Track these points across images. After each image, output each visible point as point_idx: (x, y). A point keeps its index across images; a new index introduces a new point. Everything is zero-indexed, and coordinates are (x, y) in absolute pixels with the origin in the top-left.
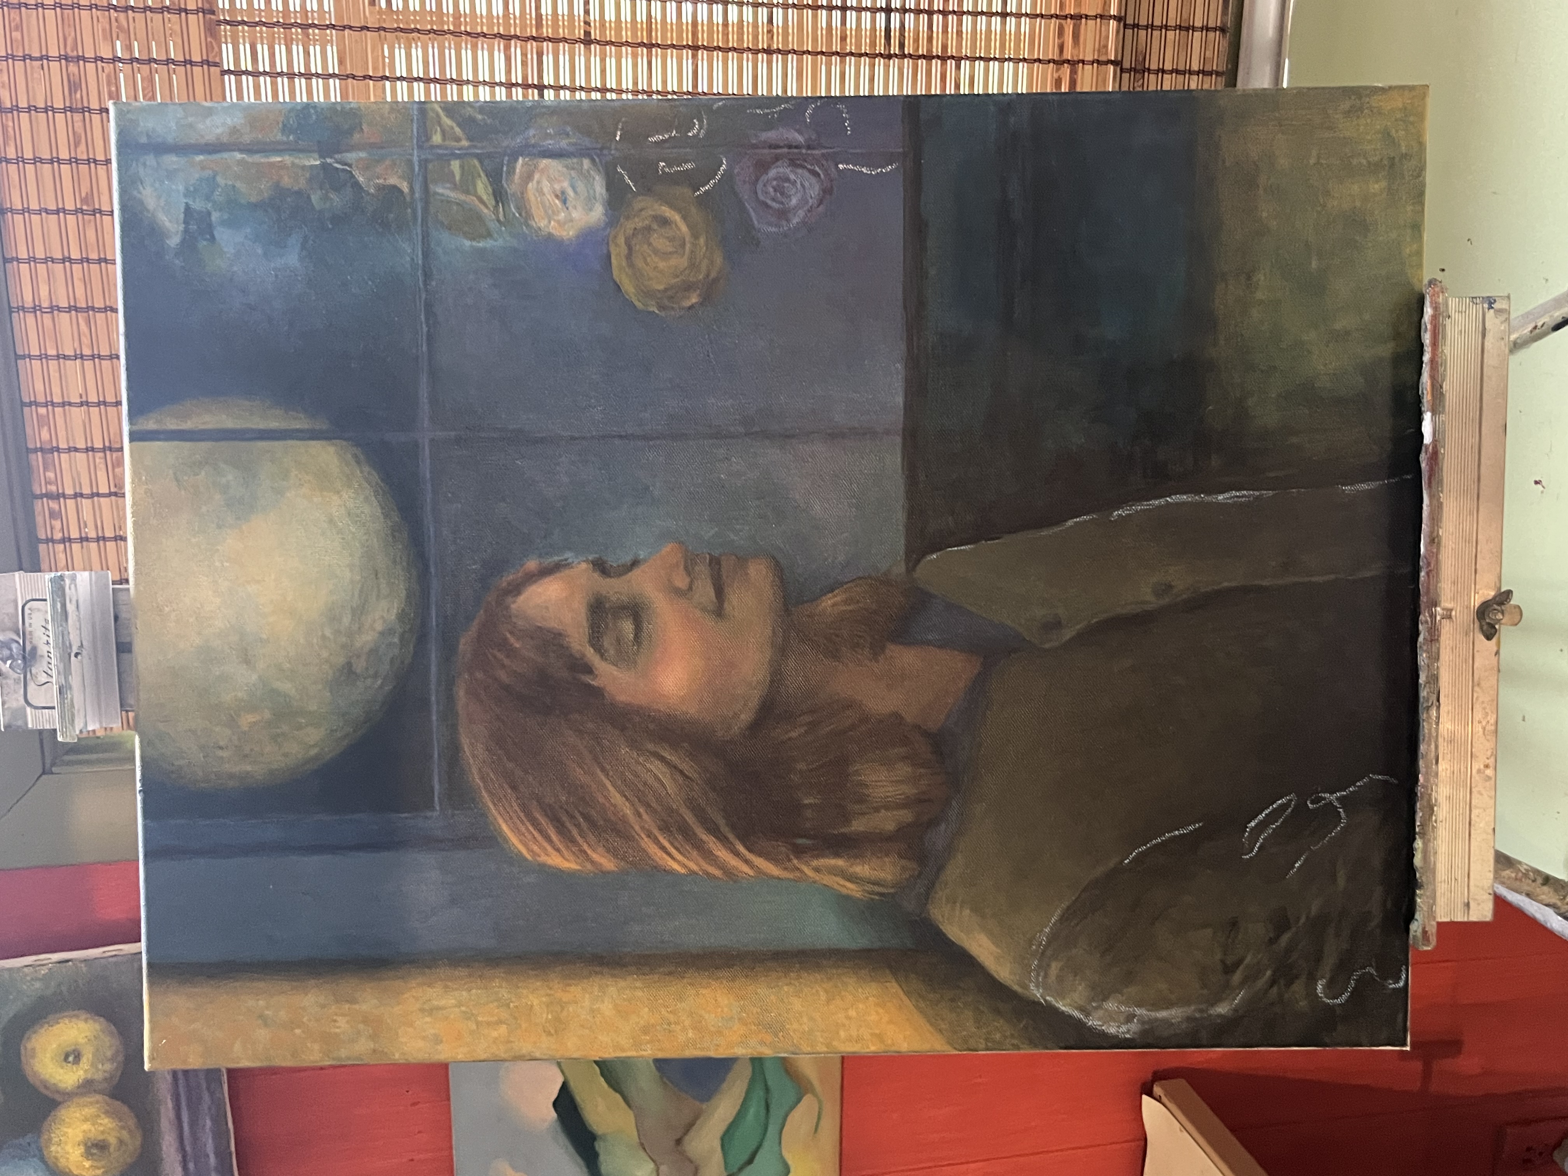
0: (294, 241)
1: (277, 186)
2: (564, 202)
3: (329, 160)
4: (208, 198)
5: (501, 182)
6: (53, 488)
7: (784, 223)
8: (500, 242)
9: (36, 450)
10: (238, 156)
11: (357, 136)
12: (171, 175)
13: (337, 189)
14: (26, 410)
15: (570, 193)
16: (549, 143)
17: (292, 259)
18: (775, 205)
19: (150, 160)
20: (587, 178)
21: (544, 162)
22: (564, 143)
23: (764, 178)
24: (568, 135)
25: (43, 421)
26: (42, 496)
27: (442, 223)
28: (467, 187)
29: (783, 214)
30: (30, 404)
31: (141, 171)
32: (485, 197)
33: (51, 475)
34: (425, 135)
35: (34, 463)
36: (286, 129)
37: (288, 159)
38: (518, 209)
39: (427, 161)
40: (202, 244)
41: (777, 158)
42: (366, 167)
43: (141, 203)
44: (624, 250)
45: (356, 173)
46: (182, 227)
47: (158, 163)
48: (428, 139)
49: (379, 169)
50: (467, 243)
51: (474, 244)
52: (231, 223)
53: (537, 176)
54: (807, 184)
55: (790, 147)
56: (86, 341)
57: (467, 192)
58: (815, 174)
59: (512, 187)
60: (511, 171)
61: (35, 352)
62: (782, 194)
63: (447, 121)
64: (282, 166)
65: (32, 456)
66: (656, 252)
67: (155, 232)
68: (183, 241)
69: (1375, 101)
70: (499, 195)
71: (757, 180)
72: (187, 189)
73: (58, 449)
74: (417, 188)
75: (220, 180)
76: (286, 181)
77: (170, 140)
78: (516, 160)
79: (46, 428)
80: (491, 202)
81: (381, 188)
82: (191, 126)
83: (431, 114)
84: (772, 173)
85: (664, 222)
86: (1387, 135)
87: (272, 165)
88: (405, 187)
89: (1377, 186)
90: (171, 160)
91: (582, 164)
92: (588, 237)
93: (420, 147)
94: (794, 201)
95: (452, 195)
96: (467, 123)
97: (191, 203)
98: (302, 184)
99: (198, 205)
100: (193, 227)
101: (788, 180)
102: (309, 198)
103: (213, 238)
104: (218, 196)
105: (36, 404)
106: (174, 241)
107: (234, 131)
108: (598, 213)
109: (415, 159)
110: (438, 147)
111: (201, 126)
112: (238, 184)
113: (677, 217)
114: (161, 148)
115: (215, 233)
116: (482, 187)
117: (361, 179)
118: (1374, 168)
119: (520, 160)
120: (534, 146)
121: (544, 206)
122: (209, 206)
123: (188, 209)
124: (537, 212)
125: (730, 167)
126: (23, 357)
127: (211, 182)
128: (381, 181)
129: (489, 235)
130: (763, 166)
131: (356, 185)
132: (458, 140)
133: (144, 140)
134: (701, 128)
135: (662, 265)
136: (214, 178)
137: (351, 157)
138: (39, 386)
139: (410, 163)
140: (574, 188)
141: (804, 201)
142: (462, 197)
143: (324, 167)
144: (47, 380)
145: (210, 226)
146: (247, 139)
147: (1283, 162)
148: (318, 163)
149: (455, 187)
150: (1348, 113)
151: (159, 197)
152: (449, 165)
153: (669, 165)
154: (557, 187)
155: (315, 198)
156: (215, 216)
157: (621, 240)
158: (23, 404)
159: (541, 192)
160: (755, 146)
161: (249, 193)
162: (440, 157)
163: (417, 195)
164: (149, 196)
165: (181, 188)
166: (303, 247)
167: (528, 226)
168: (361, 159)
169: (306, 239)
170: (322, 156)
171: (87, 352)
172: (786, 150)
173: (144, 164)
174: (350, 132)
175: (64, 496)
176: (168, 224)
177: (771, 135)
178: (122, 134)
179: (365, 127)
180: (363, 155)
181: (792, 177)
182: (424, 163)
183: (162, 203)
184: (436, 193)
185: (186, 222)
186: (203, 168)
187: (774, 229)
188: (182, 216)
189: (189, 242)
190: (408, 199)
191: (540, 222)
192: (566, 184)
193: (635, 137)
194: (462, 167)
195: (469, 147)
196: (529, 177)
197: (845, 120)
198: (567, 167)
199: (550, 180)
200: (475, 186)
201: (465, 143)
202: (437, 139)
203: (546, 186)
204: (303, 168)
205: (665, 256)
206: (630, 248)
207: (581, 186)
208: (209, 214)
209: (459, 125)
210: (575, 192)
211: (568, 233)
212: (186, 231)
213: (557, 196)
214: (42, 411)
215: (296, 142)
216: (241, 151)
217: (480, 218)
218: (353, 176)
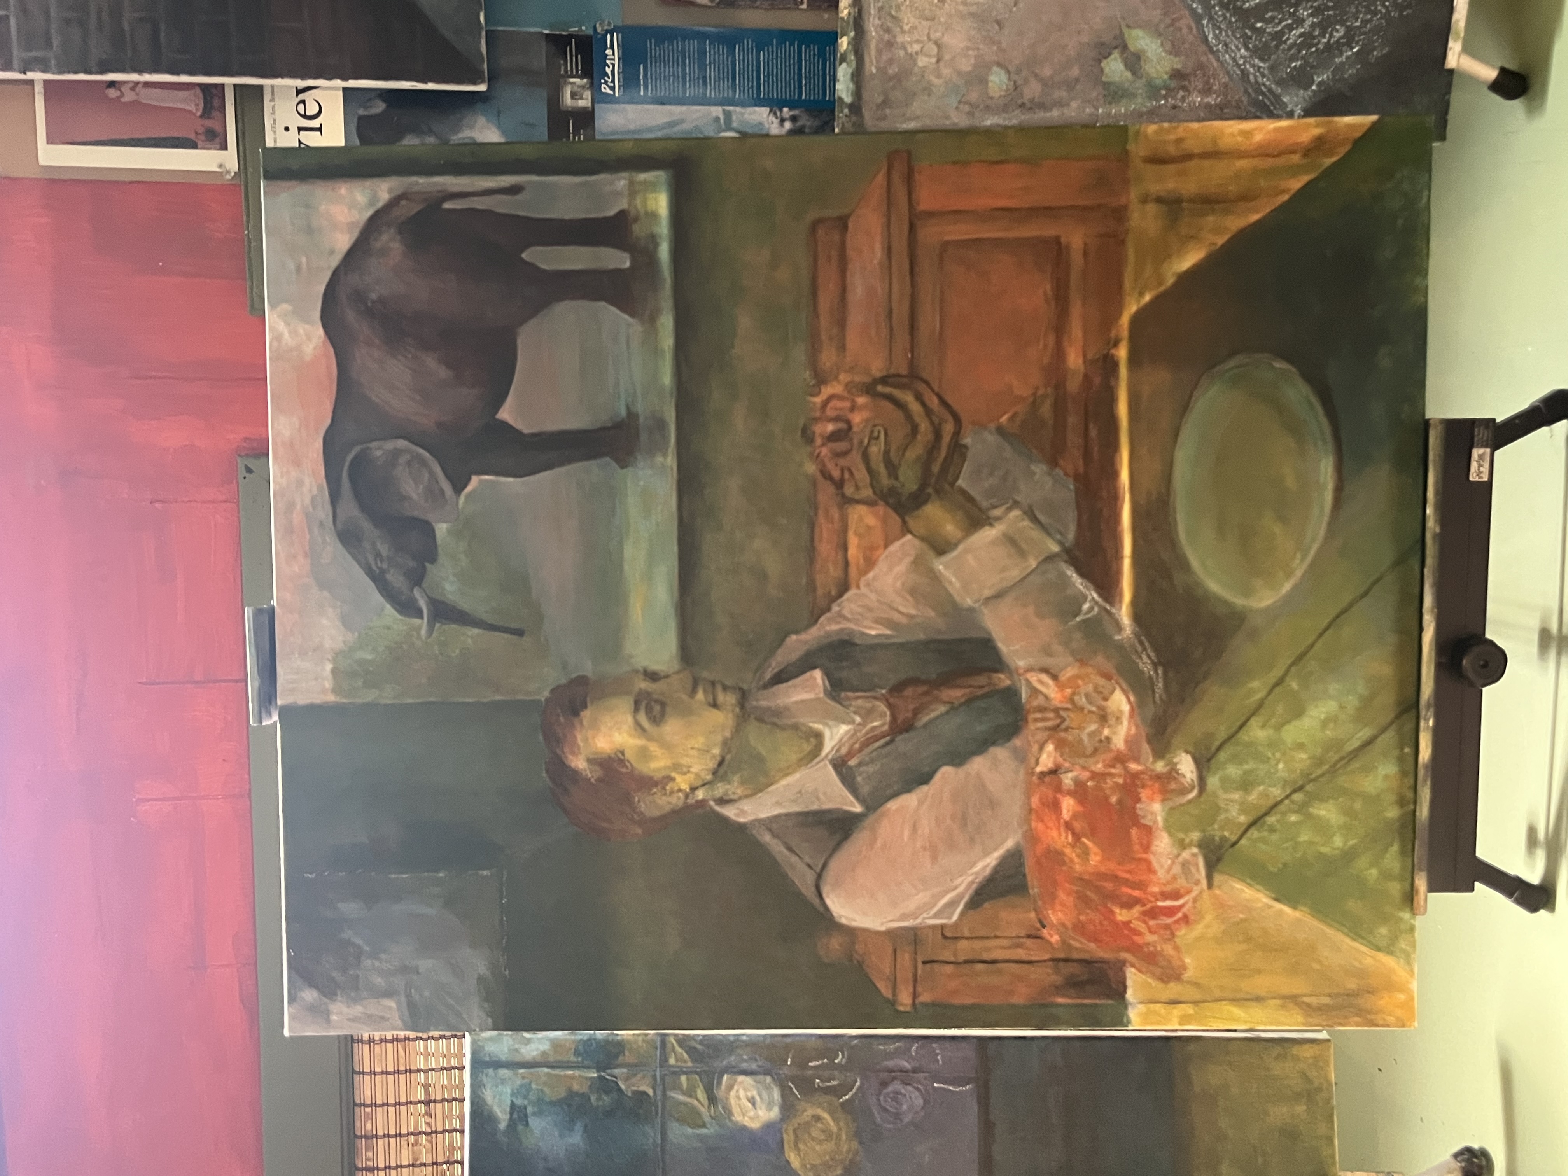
0: (579, 1127)
1: (570, 1090)
2: (754, 1104)
3: (603, 1074)
4: (525, 1097)
5: (712, 1090)
6: (370, 1164)
7: (898, 1121)
8: (712, 1130)
9: (361, 1137)
10: (546, 1070)
11: (621, 1058)
12: (503, 1081)
13: (607, 1093)
14: (357, 1109)
15: (758, 1098)
16: (744, 1065)
17: (576, 1138)
18: (892, 1110)
19: (491, 1071)
20: (768, 1088)
21: (741, 1078)
22: (754, 1066)
23: (885, 1091)
24: (756, 1060)
25: (369, 1117)
26: (362, 1169)
27: (674, 1118)
28: (691, 1093)
29: (898, 1116)
30: (360, 1105)
31: (485, 1079)
32: (702, 1099)
33: (370, 1154)
34: (664, 1060)
35: (359, 1146)
36: (577, 1053)
37: (577, 1073)
38: (723, 1108)
39: (665, 1075)
40: (520, 1127)
41: (894, 1079)
42: (627, 1079)
43: (484, 1100)
44: (792, 1138)
45: (620, 1083)
46: (508, 1116)
47: (496, 1075)
48: (666, 1061)
49: (634, 1080)
50: (690, 1130)
51: (695, 1131)
52: (539, 1113)
53: (736, 1087)
54: (913, 1096)
55: (901, 1071)
56: (402, 1061)
57: (691, 1096)
58: (918, 1089)
59: (720, 1093)
60: (719, 1083)
61: (367, 1070)
62: (897, 1102)
63: (679, 1049)
64: (573, 1077)
65: (359, 1141)
66: (813, 1139)
67: (492, 1119)
68: (509, 1126)
69: (1295, 1050)
70: (712, 1099)
71: (880, 1094)
72: (512, 1090)
73: (377, 1137)
74: (659, 1093)
75: (534, 1086)
76: (576, 1087)
77: (503, 1058)
78: (723, 1076)
79: (370, 1122)
80: (706, 1102)
81: (636, 1093)
82: (517, 1050)
83: (669, 1046)
84: (890, 1089)
85: (818, 1118)
86: (1304, 1075)
87: (566, 1076)
88: (651, 1092)
89: (1301, 1108)
90: (504, 1072)
91: (765, 1080)
92: (769, 1127)
93: (661, 1066)
94: (905, 1107)
95: (681, 1098)
96: (691, 1051)
97: (514, 1100)
98: (585, 1089)
99: (519, 1102)
100: (515, 1116)
101: (901, 1093)
102: (589, 1099)
103: (527, 1124)
104: (532, 1096)
105: (365, 1105)
106: (503, 1126)
107: (544, 1053)
108: (774, 1113)
109: (658, 1074)
110: (673, 1066)
111: (523, 1050)
112: (546, 1089)
113: (826, 1116)
114: (497, 1064)
115: (529, 1120)
116: (701, 1094)
117: (623, 1087)
118: (1297, 1097)
119: (725, 1077)
120: (734, 1067)
121: (740, 1107)
122: (526, 1102)
123: (513, 1105)
124: (736, 1110)
125: (861, 1083)
126: (359, 1073)
127: (529, 1089)
128: (635, 1088)
129: (704, 1125)
130: (884, 1084)
131: (620, 1089)
132: (685, 1062)
133: (487, 1059)
134: (843, 1057)
135: (818, 1148)
136: (530, 1084)
137: (616, 1071)
138: (368, 1093)
139: (654, 1077)
140: (760, 1095)
141: (911, 1107)
142: (689, 1100)
143: (600, 1078)
144: (373, 1088)
145: (526, 1116)
146: (551, 1059)
147: (1234, 1091)
148: (595, 1075)
149: (684, 1094)
150: (1276, 1058)
151: (495, 1097)
152: (679, 1079)
153: (822, 1081)
154: (749, 1094)
155: (593, 1098)
156: (530, 1110)
157: (791, 1129)
158: (355, 1104)
159: (738, 1098)
160: (879, 1071)
161: (550, 1094)
162: (674, 1073)
163: (659, 1098)
164: (488, 1095)
165: (509, 1091)
166: (585, 1131)
167: (730, 1120)
168: (623, 1073)
169: (586, 1126)
170: (598, 1071)
171: (402, 1068)
172: (899, 1074)
173: (487, 1075)
174: (617, 1056)
175: (378, 1169)
176: (499, 1114)
177: (890, 1064)
178: (474, 1053)
179: (627, 1053)
180: (625, 1070)
181: (903, 1091)
182: (663, 1078)
183: (496, 1100)
184: (671, 1097)
185: (511, 1114)
186: (523, 1078)
187: (891, 1126)
188: (508, 1109)
189: (512, 1124)
190: (653, 1100)
191: (738, 1117)
192: (755, 1093)
193: (801, 1063)
194: (688, 1079)
195: (693, 1067)
196: (730, 1087)
197: (937, 1055)
198: (755, 1081)
199: (745, 1090)
200: (695, 1092)
201: (690, 1064)
202: (672, 1061)
203: (742, 1093)
204: (587, 1078)
205: (820, 1142)
206: (796, 1136)
207: (765, 1095)
208: (525, 1108)
209: (686, 1052)
210: (761, 1098)
211: (755, 1125)
212: (511, 1119)
213: (749, 1101)
214: (368, 1110)
215: (582, 1062)
216: (548, 1067)
217: (699, 1114)
218: (618, 1085)
